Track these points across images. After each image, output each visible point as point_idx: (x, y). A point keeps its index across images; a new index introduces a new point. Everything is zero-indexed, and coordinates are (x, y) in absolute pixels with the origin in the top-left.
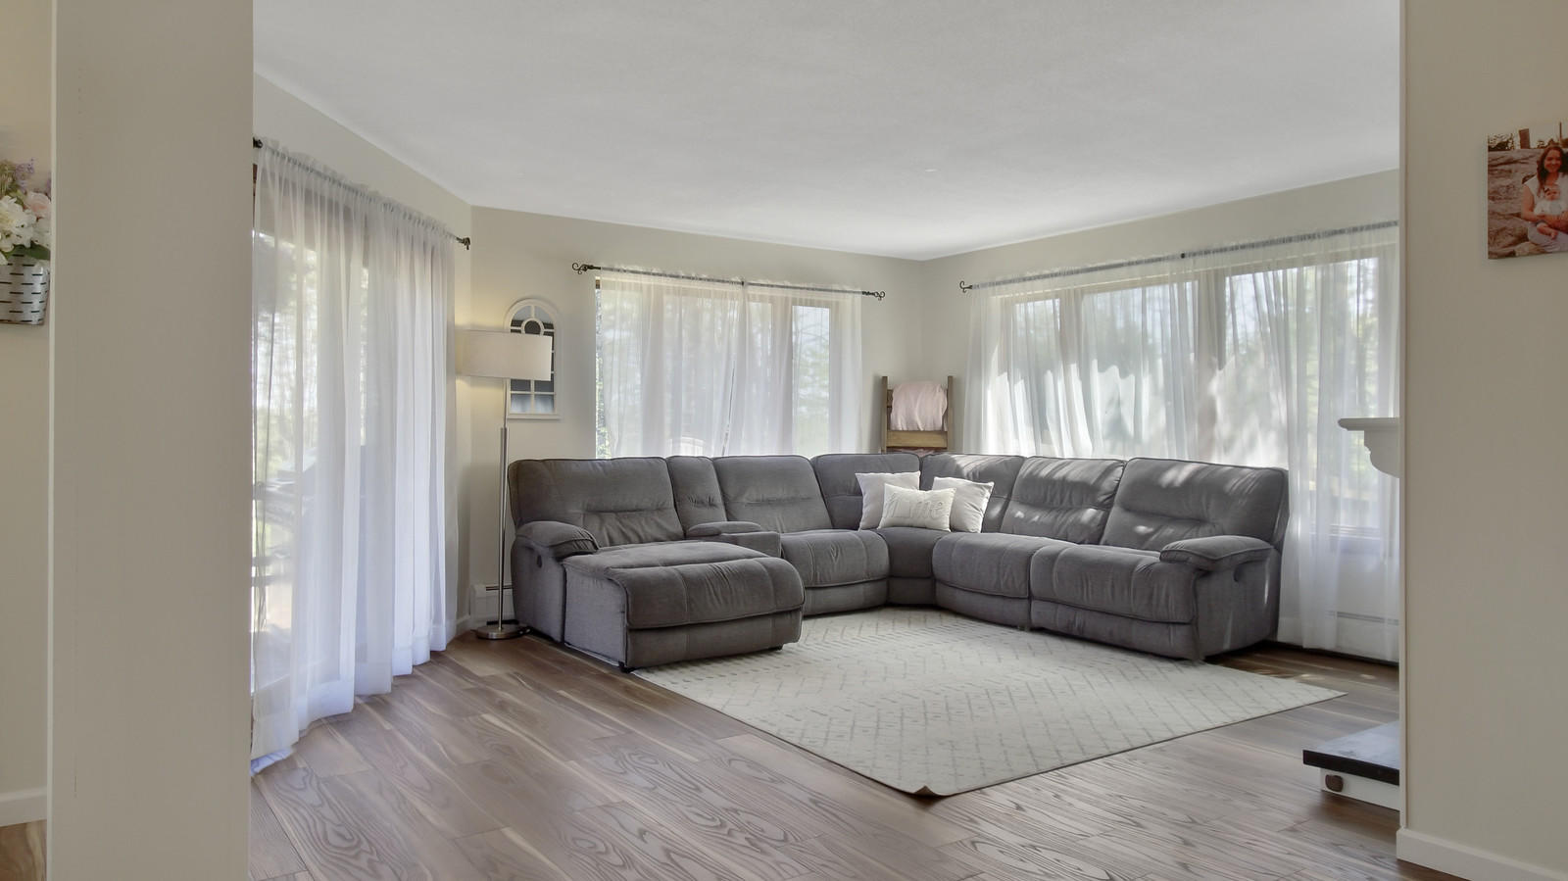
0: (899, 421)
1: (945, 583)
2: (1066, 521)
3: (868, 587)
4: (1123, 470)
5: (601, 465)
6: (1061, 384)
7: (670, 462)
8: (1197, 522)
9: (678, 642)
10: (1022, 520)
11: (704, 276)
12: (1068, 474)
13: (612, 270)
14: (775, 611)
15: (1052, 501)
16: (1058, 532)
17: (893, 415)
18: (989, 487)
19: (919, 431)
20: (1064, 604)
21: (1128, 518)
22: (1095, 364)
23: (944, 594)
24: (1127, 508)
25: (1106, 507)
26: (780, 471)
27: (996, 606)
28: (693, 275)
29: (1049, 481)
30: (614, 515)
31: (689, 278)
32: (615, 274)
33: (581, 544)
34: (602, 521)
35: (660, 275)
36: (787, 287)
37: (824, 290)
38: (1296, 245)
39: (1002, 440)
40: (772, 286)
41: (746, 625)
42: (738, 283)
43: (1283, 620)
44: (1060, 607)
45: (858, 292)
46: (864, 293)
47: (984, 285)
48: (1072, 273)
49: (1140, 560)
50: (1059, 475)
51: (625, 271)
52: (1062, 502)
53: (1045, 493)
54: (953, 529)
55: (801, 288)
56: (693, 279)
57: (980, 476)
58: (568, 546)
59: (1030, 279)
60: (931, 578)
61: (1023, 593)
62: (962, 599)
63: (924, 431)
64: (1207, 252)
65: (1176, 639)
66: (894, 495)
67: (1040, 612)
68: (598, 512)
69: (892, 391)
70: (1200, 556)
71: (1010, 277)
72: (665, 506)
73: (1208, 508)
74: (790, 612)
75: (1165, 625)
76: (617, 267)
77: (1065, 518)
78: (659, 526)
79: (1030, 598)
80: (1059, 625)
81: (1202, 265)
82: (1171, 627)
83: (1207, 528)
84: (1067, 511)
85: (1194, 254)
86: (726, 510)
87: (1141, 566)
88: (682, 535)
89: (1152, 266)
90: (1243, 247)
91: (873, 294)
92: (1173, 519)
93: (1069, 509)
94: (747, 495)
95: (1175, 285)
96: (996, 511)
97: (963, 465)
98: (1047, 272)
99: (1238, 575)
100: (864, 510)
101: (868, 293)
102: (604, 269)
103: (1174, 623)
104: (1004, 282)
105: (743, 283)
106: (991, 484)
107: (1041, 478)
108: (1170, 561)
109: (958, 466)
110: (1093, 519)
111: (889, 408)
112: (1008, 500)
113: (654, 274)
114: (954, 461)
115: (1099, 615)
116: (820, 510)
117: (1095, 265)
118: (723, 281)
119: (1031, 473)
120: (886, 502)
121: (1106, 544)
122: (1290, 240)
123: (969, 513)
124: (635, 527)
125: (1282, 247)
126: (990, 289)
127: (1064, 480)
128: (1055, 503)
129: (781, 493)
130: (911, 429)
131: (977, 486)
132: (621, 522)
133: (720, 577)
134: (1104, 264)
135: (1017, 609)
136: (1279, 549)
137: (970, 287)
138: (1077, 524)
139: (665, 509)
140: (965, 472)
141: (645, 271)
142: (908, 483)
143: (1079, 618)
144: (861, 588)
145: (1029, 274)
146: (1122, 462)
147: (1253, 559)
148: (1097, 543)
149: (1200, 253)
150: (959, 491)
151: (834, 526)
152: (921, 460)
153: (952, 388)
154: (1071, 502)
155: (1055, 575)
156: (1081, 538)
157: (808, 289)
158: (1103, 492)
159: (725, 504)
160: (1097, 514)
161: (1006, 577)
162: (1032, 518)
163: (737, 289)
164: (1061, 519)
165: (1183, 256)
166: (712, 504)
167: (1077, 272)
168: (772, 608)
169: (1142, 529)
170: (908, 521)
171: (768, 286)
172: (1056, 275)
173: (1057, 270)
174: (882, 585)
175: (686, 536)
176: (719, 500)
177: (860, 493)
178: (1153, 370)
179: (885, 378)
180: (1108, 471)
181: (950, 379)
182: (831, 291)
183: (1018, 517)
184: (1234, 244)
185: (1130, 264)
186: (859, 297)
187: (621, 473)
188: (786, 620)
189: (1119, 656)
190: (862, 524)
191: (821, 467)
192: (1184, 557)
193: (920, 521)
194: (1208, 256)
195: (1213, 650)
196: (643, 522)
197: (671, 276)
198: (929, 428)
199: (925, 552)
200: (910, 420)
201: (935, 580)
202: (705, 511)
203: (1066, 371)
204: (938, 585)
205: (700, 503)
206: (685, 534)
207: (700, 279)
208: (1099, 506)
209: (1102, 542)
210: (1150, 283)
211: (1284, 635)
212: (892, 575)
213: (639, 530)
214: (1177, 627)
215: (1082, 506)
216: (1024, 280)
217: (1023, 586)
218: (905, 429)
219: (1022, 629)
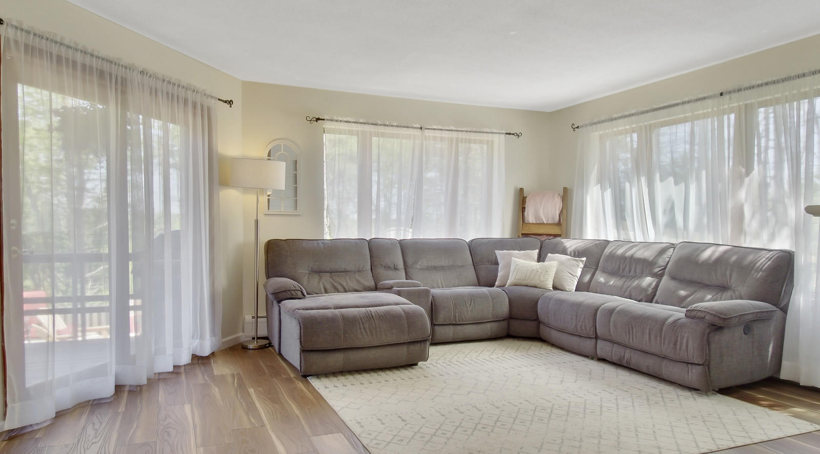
0: (530, 217)
1: (544, 324)
2: (631, 285)
3: (493, 324)
4: (674, 250)
5: (322, 243)
6: (634, 190)
7: (370, 242)
8: (722, 288)
9: (337, 359)
10: (602, 283)
11: (395, 124)
12: (635, 253)
13: (332, 120)
14: (409, 341)
15: (623, 270)
16: (625, 292)
17: (526, 213)
18: (582, 261)
19: (543, 224)
20: (618, 344)
21: (672, 284)
22: (657, 176)
23: (545, 332)
24: (673, 278)
25: (659, 276)
26: (446, 249)
27: (574, 341)
28: (387, 123)
29: (623, 258)
30: (329, 274)
31: (385, 125)
32: (334, 123)
33: (293, 292)
34: (321, 278)
35: (365, 123)
36: (452, 130)
37: (478, 132)
38: (807, 79)
39: (597, 230)
40: (442, 130)
41: (389, 349)
42: (418, 128)
43: (785, 363)
44: (615, 345)
45: (503, 133)
46: (506, 134)
47: (586, 125)
48: (643, 113)
49: (671, 316)
50: (629, 253)
51: (341, 121)
52: (630, 271)
53: (619, 266)
54: (555, 288)
55: (462, 131)
56: (387, 126)
57: (577, 254)
58: (284, 293)
59: (616, 119)
60: (537, 320)
61: (592, 334)
62: (554, 335)
63: (547, 224)
64: (739, 90)
65: (693, 375)
66: (517, 265)
67: (603, 348)
68: (319, 272)
69: (526, 197)
70: (715, 315)
71: (602, 119)
72: (363, 269)
73: (730, 279)
74: (420, 342)
75: (686, 365)
76: (335, 118)
77: (630, 283)
78: (358, 281)
79: (596, 338)
80: (615, 359)
81: (736, 101)
82: (690, 366)
83: (729, 293)
84: (633, 278)
85: (730, 92)
86: (406, 272)
87: (670, 320)
88: (374, 287)
89: (699, 103)
90: (767, 84)
91: (513, 134)
92: (707, 286)
93: (635, 277)
94: (420, 263)
95: (716, 118)
96: (587, 278)
97: (568, 246)
98: (627, 113)
99: (747, 329)
100: (499, 274)
101: (510, 134)
102: (327, 120)
103: (692, 364)
104: (599, 122)
105: (421, 128)
106: (584, 259)
107: (617, 255)
108: (693, 318)
109: (565, 247)
110: (650, 285)
111: (524, 209)
112: (596, 270)
113: (360, 123)
114: (562, 243)
115: (640, 353)
116: (471, 274)
117: (659, 106)
118: (408, 127)
119: (612, 251)
120: (512, 269)
121: (657, 302)
122: (804, 75)
123: (566, 278)
124: (342, 282)
125: (798, 81)
126: (590, 128)
127: (632, 257)
128: (625, 272)
129: (444, 262)
130: (538, 222)
131: (576, 260)
132: (333, 279)
133: (370, 317)
134: (666, 104)
135: (588, 345)
136: (785, 310)
137: (578, 127)
138: (638, 287)
139: (363, 271)
140: (569, 251)
141: (354, 121)
142: (529, 258)
143: (628, 355)
144: (489, 326)
145: (616, 116)
146: (673, 244)
147: (761, 318)
148: (651, 301)
149: (734, 91)
150: (561, 263)
151: (480, 284)
152: (542, 243)
153: (566, 196)
154: (636, 273)
155: (612, 324)
156: (640, 298)
157: (466, 131)
158: (658, 266)
159: (405, 269)
160: (654, 281)
161: (581, 322)
162: (608, 282)
163: (418, 132)
164: (628, 284)
165: (721, 94)
166: (396, 269)
167: (647, 112)
168: (406, 338)
169: (682, 293)
170: (524, 282)
171: (439, 129)
172: (632, 115)
173: (634, 111)
174: (504, 324)
175: (376, 289)
176: (401, 265)
177: (497, 264)
178: (698, 180)
179: (522, 190)
180: (663, 251)
181: (565, 189)
182: (483, 132)
183: (600, 282)
184: (760, 82)
185: (683, 103)
186: (503, 136)
187: (338, 248)
188: (417, 347)
189: (653, 383)
190: (497, 283)
191: (474, 247)
192: (702, 315)
193: (532, 283)
194: (740, 93)
195: (724, 384)
196: (348, 280)
197: (372, 124)
198: (550, 222)
199: (534, 304)
200: (537, 216)
201: (540, 322)
202: (391, 273)
203: (639, 181)
204: (541, 324)
205: (387, 268)
206: (376, 287)
207: (392, 126)
208: (654, 275)
209: (654, 301)
210: (697, 118)
211: (784, 375)
212: (510, 318)
213: (344, 284)
214: (694, 366)
215: (642, 275)
216: (612, 120)
217: (592, 329)
218: (534, 222)
219: (592, 358)
